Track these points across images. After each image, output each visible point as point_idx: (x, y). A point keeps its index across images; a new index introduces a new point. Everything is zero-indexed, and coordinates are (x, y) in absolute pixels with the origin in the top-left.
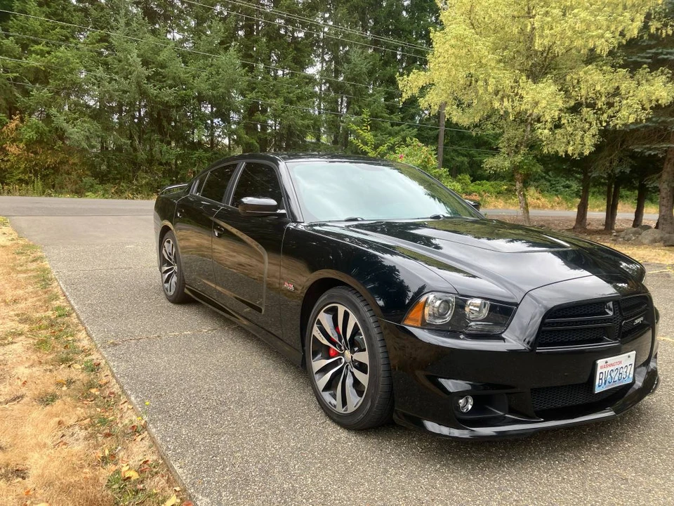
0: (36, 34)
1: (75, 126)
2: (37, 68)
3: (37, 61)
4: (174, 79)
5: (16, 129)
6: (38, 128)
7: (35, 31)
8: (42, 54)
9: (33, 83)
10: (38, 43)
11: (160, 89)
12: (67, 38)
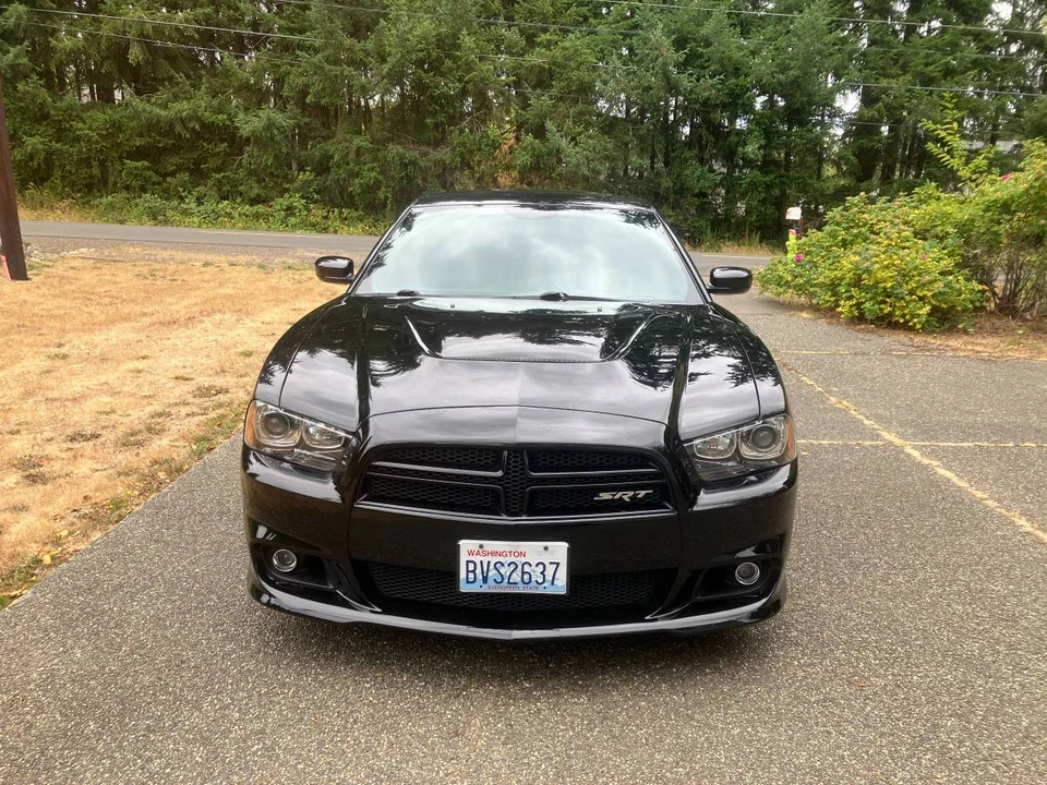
0: (545, 19)
1: (576, 144)
2: (539, 66)
3: (541, 55)
4: (721, 62)
5: (510, 153)
6: (533, 149)
7: (545, 15)
8: (548, 45)
9: (534, 88)
10: (545, 31)
11: (698, 80)
12: (586, 19)
